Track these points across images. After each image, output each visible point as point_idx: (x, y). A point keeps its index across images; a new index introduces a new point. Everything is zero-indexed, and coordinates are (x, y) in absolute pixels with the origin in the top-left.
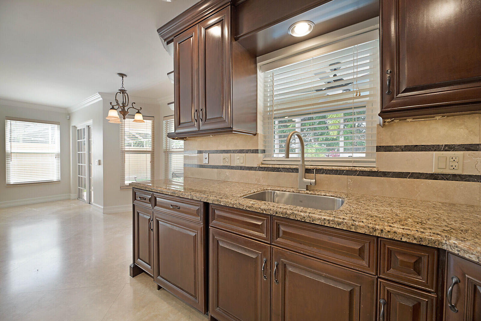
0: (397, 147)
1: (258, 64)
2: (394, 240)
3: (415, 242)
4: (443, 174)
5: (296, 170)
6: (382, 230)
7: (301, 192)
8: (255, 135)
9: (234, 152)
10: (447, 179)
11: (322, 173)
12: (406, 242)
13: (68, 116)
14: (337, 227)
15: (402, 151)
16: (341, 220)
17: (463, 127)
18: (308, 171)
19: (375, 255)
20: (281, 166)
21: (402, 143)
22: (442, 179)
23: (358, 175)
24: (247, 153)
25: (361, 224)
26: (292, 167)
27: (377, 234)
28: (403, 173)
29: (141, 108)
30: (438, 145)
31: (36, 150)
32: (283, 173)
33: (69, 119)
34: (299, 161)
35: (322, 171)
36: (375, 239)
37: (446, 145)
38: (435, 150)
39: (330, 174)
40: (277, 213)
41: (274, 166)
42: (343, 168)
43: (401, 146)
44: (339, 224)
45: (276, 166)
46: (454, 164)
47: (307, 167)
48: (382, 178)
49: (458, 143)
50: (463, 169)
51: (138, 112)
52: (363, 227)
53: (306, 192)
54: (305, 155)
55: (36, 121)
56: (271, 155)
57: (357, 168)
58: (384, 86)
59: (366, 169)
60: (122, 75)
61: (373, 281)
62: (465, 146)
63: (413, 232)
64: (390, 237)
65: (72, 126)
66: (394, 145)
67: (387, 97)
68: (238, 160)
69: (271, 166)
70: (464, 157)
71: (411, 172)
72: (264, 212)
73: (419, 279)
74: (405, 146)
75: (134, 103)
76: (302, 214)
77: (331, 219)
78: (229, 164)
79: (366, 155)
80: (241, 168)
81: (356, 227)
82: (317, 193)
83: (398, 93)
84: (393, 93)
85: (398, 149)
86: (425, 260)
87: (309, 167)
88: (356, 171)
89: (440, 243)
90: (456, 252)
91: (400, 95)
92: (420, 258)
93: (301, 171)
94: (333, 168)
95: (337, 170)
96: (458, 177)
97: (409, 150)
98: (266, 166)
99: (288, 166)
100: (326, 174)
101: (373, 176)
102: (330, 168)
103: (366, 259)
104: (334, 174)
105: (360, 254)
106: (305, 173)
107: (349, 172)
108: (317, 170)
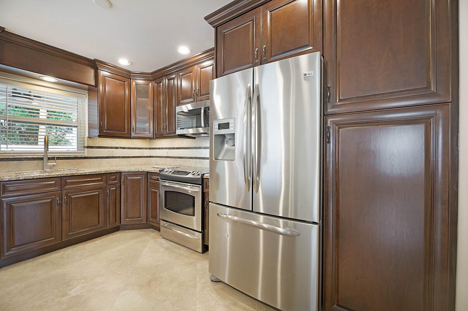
0: (95, 147)
3: (116, 172)
4: (110, 157)
7: (46, 171)
12: (113, 172)
14: (95, 173)
17: (115, 141)
21: (97, 145)
22: (110, 158)
23: (79, 159)
28: (97, 157)
30: (108, 147)
37: (110, 147)
42: (71, 156)
43: (96, 147)
46: (112, 153)
47: (49, 156)
48: (90, 159)
49: (113, 146)
50: (115, 155)
52: (103, 171)
53: (50, 170)
57: (79, 156)
59: (83, 156)
62: (115, 147)
64: (110, 172)
66: (94, 146)
67: (101, 131)
70: (115, 151)
71: (100, 156)
74: (98, 147)
79: (78, 150)
82: (59, 170)
83: (104, 130)
86: (117, 176)
88: (78, 157)
89: (121, 170)
93: (45, 159)
94: (65, 156)
95: (68, 157)
96: (113, 158)
97: (100, 148)
98: (6, 157)
99: (31, 157)
100: (61, 159)
101: (86, 159)
102: (63, 156)
103: (103, 181)
104: (66, 159)
105: (101, 181)
106: (48, 160)
107: (74, 158)
108: (57, 158)
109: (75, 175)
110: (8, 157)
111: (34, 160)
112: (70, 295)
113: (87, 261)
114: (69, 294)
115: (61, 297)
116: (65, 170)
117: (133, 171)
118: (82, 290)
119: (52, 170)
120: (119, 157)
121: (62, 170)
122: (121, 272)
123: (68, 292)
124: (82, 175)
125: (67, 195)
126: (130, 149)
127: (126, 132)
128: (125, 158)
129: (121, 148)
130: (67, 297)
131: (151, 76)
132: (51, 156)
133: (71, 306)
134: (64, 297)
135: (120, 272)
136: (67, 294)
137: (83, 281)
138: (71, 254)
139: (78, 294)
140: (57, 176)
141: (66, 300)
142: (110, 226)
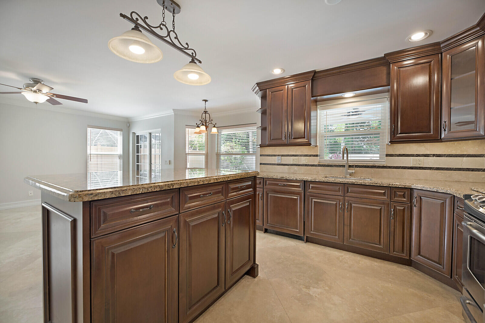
1: (318, 106)
2: (397, 187)
3: (403, 187)
4: (415, 167)
5: (344, 166)
6: (392, 184)
8: (316, 146)
9: (301, 156)
10: (417, 169)
11: (358, 167)
12: (400, 187)
13: (128, 124)
14: (376, 185)
15: (398, 156)
16: (377, 182)
17: (423, 147)
18: (350, 166)
19: (390, 194)
20: (333, 164)
21: (398, 153)
22: (415, 169)
23: (377, 168)
24: (310, 156)
25: (385, 183)
26: (340, 164)
27: (391, 186)
28: (398, 167)
29: (216, 124)
30: (413, 154)
31: (105, 151)
32: (334, 168)
33: (129, 127)
34: (346, 161)
35: (357, 166)
36: (390, 188)
37: (416, 154)
38: (412, 157)
39: (362, 168)
40: (348, 182)
41: (329, 164)
42: (369, 165)
43: (397, 154)
44: (376, 184)
45: (330, 164)
46: (420, 162)
47: (349, 164)
48: (389, 169)
49: (421, 154)
50: (423, 165)
51: (214, 127)
52: (385, 184)
53: (350, 177)
54: (349, 158)
55: (107, 128)
56: (323, 158)
57: (377, 165)
58: (392, 131)
59: (381, 165)
60: (206, 101)
61: (389, 203)
62: (424, 155)
63: (402, 184)
64: (395, 186)
65: (132, 133)
66: (394, 154)
67: (392, 136)
68: (304, 160)
69: (326, 164)
70: (423, 159)
71: (402, 166)
72: (342, 182)
73: (405, 199)
74: (399, 154)
75: (212, 120)
76: (361, 182)
77: (373, 182)
78: (297, 163)
79: (380, 158)
80: (306, 165)
81: (383, 184)
83: (397, 134)
84: (395, 134)
85: (396, 156)
86: (406, 193)
87: (350, 164)
88: (376, 166)
89: (411, 186)
90: (415, 188)
91: (398, 135)
92: (405, 193)
93: (347, 166)
94: (364, 164)
95: (366, 166)
96: (421, 168)
97: (401, 156)
98: (323, 164)
99: (338, 164)
100: (360, 168)
101: (384, 168)
102: (362, 165)
103: (386, 196)
104: (364, 168)
105: (384, 194)
106: (349, 167)
107: (372, 167)
108: (355, 166)
109: (355, 183)
110: (325, 164)
111: (340, 167)
112: (309, 291)
113: (348, 275)
114: (310, 289)
115: (305, 287)
116: (362, 178)
117: (429, 190)
118: (318, 295)
119: (351, 177)
120: (430, 168)
121: (359, 177)
122: (359, 310)
123: (311, 288)
124: (362, 185)
125: (349, 202)
126: (451, 157)
127: (432, 133)
128: (442, 170)
129: (434, 155)
130: (307, 290)
131: (479, 28)
132: (352, 164)
133: (301, 300)
134: (306, 288)
135: (357, 310)
136: (309, 288)
137: (327, 288)
138: (346, 260)
139: (314, 295)
140: (340, 182)
141: (305, 292)
142: (394, 254)
